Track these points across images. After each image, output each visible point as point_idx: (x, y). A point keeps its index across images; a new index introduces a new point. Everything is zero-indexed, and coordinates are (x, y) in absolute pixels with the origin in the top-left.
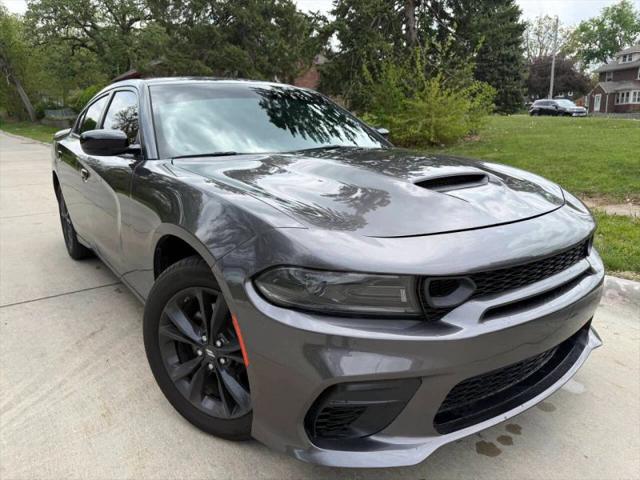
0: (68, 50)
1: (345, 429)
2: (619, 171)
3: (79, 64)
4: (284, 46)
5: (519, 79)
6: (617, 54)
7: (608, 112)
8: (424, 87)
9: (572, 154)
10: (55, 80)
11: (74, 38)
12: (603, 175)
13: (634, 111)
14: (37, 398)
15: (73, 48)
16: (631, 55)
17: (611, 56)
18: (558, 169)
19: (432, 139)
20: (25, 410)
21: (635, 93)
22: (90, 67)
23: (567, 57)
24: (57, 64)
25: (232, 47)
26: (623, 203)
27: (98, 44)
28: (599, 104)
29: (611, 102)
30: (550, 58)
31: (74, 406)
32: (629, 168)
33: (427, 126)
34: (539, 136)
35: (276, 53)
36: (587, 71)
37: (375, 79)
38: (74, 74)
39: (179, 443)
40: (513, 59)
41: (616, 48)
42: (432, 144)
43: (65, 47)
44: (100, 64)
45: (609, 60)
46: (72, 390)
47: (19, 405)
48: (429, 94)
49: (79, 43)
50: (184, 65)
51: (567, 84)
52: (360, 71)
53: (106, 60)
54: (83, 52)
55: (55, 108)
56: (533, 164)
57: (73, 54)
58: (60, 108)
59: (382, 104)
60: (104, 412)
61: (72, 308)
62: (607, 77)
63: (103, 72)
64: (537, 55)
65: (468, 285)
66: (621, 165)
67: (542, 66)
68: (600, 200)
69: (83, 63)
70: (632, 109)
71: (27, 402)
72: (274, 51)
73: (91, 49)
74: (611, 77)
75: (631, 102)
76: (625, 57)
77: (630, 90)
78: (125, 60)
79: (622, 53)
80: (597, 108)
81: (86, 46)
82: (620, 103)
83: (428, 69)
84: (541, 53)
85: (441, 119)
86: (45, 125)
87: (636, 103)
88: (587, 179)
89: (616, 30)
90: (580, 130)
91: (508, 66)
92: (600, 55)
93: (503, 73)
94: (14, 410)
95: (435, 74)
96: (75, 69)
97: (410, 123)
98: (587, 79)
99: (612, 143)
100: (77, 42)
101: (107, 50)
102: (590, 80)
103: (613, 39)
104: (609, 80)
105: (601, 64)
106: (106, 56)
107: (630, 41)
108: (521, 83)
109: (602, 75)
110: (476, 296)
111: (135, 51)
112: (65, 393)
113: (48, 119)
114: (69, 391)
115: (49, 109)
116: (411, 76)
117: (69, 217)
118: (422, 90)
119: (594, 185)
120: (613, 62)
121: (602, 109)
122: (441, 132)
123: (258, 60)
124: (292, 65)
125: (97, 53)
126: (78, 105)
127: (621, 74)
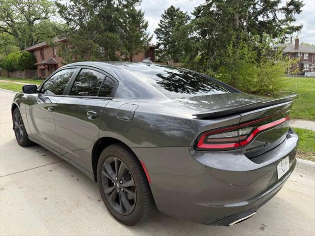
22: (10, 43)
27: (15, 31)
44: (16, 41)
49: (3, 29)
50: (82, 43)
63: (17, 45)
69: (6, 40)
73: (10, 33)
78: (30, 39)
106: (19, 37)
111: (36, 35)
125: (14, 35)
126: (3, 63)
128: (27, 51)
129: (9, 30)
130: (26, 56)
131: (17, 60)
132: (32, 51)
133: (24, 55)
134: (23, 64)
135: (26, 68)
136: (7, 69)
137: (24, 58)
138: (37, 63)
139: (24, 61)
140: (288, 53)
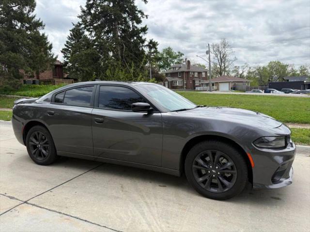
6: (169, 67)
13: (179, 88)
16: (175, 67)
21: (178, 82)
28: (167, 85)
29: (171, 85)
36: (160, 73)
41: (169, 65)
45: (167, 69)
75: (178, 85)
76: (173, 68)
77: (177, 80)
82: (174, 85)
87: (180, 85)
89: (168, 58)
92: (163, 67)
103: (167, 61)
104: (169, 76)
107: (173, 62)
109: (167, 75)
127: (173, 75)
140: (183, 72)
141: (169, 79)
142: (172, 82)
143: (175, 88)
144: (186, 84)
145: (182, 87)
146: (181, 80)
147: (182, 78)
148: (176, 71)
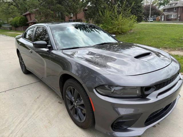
0: (7, 6)
1: (121, 126)
2: (173, 41)
3: (11, 10)
4: (74, 5)
5: (142, 12)
6: (168, 4)
7: (166, 21)
8: (117, 17)
9: (160, 36)
10: (4, 15)
11: (9, 2)
12: (169, 42)
13: (173, 20)
14: (28, 118)
15: (9, 5)
16: (172, 4)
17: (167, 4)
18: (156, 41)
19: (120, 32)
20: (26, 122)
21: (173, 15)
22: (15, 11)
23: (154, 5)
24: (4, 10)
25: (59, 5)
26: (176, 50)
27: (17, 4)
28: (163, 19)
29: (167, 18)
30: (150, 5)
31: (40, 120)
32: (176, 40)
33: (118, 29)
34: (149, 30)
35: (72, 7)
36: (160, 9)
37: (103, 15)
38: (10, 13)
39: (72, 129)
40: (140, 7)
42: (120, 34)
43: (6, 5)
44: (18, 10)
45: (166, 5)
46: (37, 115)
47: (24, 121)
48: (119, 19)
49: (11, 4)
50: (45, 11)
51: (155, 13)
52: (99, 12)
53: (19, 9)
54: (12, 7)
55: (4, 24)
56: (149, 39)
57: (9, 7)
58: (6, 24)
59: (105, 22)
60: (49, 121)
61: (29, 89)
62: (165, 11)
63: (19, 12)
64: (146, 5)
65: (154, 88)
66: (174, 39)
67: (147, 8)
68: (169, 50)
69: (12, 10)
70: (172, 20)
71: (26, 119)
72: (71, 6)
73: (15, 6)
74: (167, 11)
75: (172, 18)
77: (172, 14)
78: (25, 9)
79: (169, 3)
80: (163, 20)
81: (13, 5)
82: (169, 18)
83: (118, 11)
84: (147, 4)
85: (122, 27)
86: (2, 29)
87: (174, 18)
88: (165, 44)
90: (161, 28)
91: (138, 9)
92: (163, 4)
93: (137, 11)
94: (23, 122)
95: (120, 13)
96: (10, 12)
97: (114, 28)
98: (160, 11)
99: (170, 32)
100: (10, 4)
101: (19, 5)
102: (161, 12)
104: (166, 11)
105: (164, 6)
106: (19, 8)
108: (142, 13)
109: (164, 10)
110: (156, 90)
111: (28, 6)
112: (36, 116)
113: (3, 27)
114: (37, 116)
115: (3, 24)
116: (113, 14)
117: (23, 62)
118: (116, 18)
119: (167, 45)
120: (167, 6)
121: (164, 20)
122: (122, 30)
123: (66, 9)
124: (77, 10)
125: (17, 7)
126: (12, 23)
127: (170, 10)
128: (23, 16)
129: (14, 4)
130: (22, 19)
131: (18, 21)
132: (25, 16)
133: (22, 18)
134: (21, 23)
135: (23, 25)
136: (14, 26)
137: (21, 19)
138: (28, 22)
139: (22, 21)
140: (178, 7)
141: (166, 13)
142: (167, 16)
143: (170, 21)
144: (180, 17)
145: (176, 19)
146: (176, 14)
147: (177, 12)
148: (173, 7)
